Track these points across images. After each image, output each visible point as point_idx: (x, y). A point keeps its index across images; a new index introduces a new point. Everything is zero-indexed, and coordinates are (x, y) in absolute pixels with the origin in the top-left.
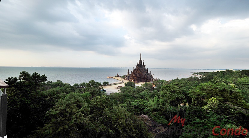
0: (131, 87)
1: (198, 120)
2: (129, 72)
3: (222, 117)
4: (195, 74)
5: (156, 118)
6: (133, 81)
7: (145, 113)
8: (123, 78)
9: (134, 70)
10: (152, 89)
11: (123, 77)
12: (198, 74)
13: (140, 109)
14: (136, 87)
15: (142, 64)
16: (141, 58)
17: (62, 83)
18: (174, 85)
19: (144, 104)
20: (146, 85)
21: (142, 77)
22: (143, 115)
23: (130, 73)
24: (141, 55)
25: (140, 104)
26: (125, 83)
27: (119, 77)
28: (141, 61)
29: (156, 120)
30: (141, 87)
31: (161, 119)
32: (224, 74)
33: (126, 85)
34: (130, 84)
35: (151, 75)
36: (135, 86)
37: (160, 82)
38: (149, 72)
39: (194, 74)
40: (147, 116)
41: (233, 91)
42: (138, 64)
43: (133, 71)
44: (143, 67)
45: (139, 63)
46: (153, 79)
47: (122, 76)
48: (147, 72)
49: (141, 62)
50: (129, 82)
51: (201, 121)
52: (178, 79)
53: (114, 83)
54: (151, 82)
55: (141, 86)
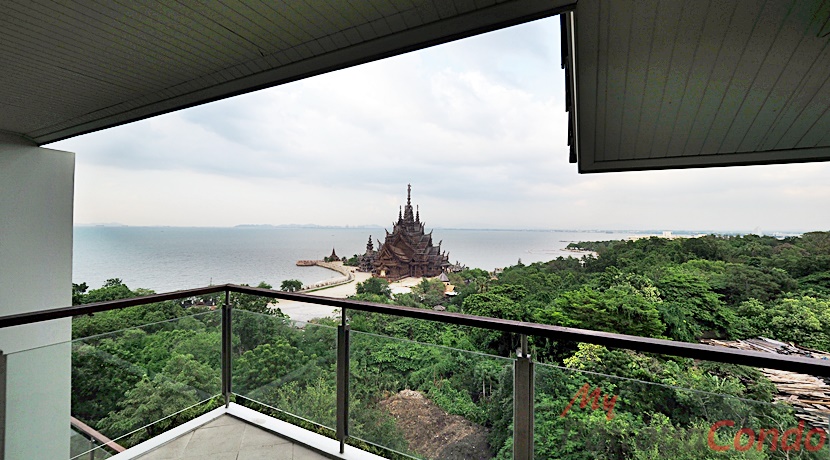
0: (377, 296)
1: (545, 400)
2: (370, 246)
3: (602, 389)
4: (571, 246)
5: (444, 398)
6: (383, 274)
7: (414, 383)
8: (351, 265)
9: (389, 238)
10: (443, 299)
11: (351, 260)
12: (579, 246)
13: (399, 371)
14: (393, 297)
15: (415, 218)
16: (409, 199)
17: (126, 291)
18: (499, 293)
19: (412, 355)
20: (425, 287)
21: (413, 261)
22: (407, 392)
23: (375, 249)
24: (409, 190)
25: (400, 357)
26: (359, 284)
27: (338, 260)
28: (409, 207)
29: (444, 403)
30: (410, 295)
31: (458, 402)
32: (645, 249)
33: (360, 290)
34: (372, 287)
35: (441, 253)
36: (389, 291)
37: (469, 275)
38: (435, 244)
39: (568, 247)
40: (418, 395)
41: (640, 311)
42: (400, 219)
43: (383, 242)
44: (417, 228)
45: (403, 215)
46: (447, 266)
47: (348, 258)
48: (430, 245)
49: (412, 212)
50: (370, 280)
51: (553, 405)
52: (521, 265)
53: (319, 283)
54: (442, 277)
55: (409, 291)
